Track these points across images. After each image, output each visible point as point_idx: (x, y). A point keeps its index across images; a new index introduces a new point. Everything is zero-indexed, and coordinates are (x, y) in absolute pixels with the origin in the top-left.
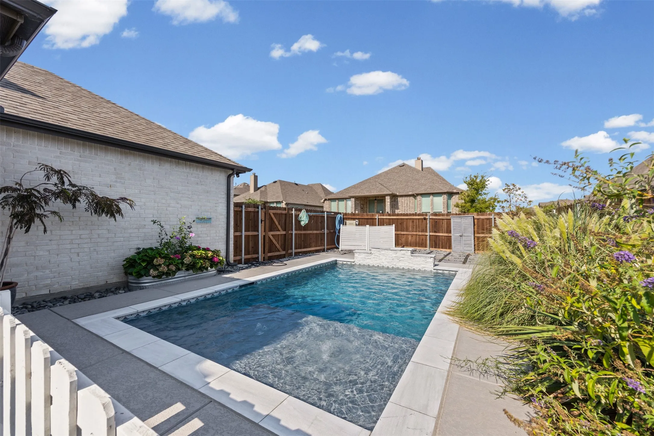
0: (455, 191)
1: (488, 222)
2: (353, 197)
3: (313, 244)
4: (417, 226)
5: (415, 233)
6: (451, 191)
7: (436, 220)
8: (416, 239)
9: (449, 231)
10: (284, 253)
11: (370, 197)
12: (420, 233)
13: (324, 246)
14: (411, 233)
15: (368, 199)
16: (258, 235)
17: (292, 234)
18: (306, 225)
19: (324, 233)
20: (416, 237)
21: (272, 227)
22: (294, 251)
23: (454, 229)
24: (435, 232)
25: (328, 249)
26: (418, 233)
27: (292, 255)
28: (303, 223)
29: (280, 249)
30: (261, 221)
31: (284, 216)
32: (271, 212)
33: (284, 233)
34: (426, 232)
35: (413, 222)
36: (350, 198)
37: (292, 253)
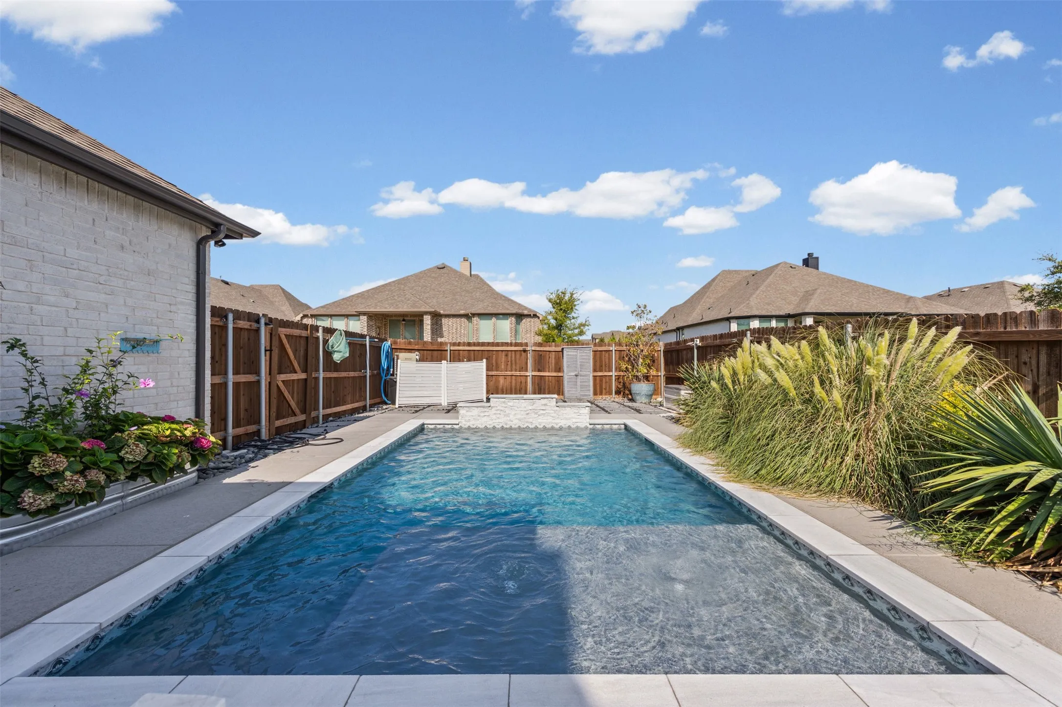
0: (526, 312)
1: (607, 355)
2: (364, 314)
3: (349, 398)
4: (513, 362)
5: (509, 373)
6: (520, 311)
7: (541, 353)
8: (511, 383)
9: (559, 369)
10: (302, 417)
11: (391, 316)
12: (518, 373)
13: (365, 399)
14: (503, 373)
15: (389, 318)
16: (258, 382)
17: (317, 379)
18: (344, 361)
19: (365, 376)
20: (512, 379)
21: (284, 366)
22: (322, 412)
23: (568, 366)
24: (539, 371)
25: (372, 406)
26: (514, 373)
27: (318, 422)
28: (337, 357)
29: (297, 411)
30: (266, 351)
31: (303, 342)
32: (283, 331)
33: (303, 376)
34: (526, 370)
35: (507, 355)
36: (358, 315)
37: (318, 417)
